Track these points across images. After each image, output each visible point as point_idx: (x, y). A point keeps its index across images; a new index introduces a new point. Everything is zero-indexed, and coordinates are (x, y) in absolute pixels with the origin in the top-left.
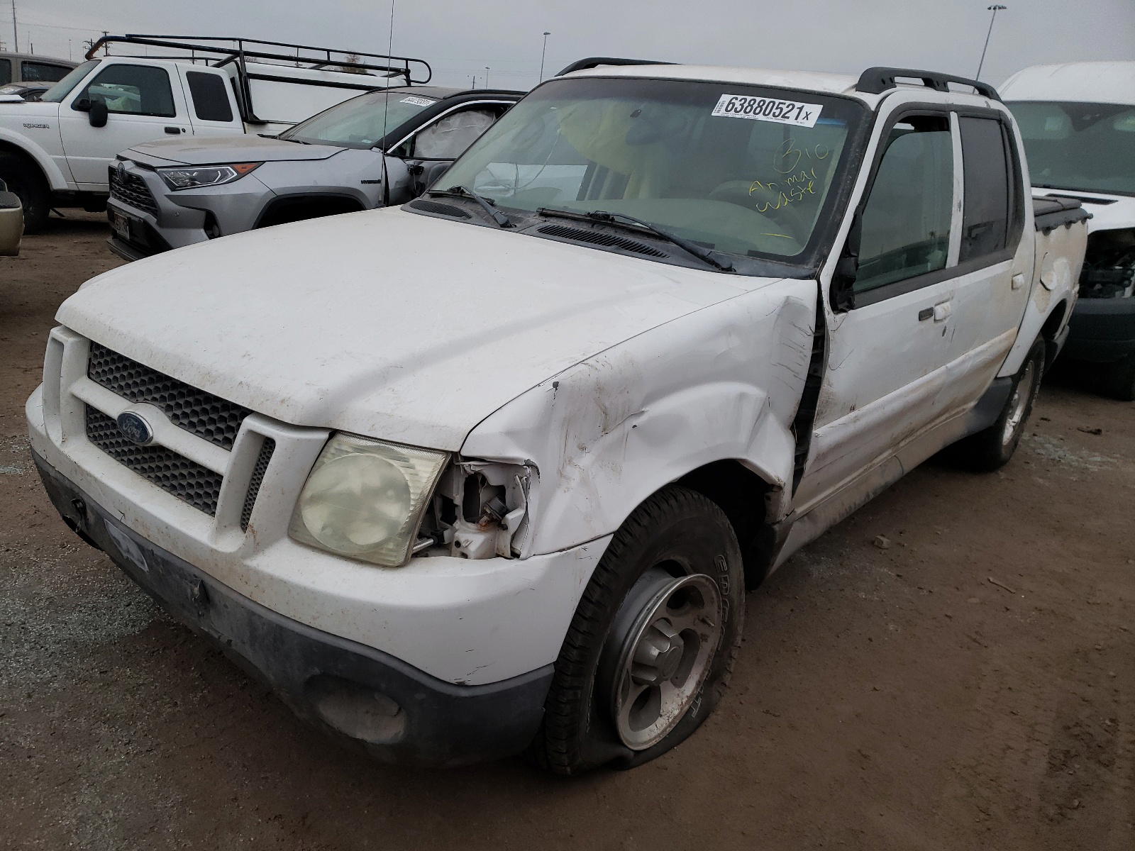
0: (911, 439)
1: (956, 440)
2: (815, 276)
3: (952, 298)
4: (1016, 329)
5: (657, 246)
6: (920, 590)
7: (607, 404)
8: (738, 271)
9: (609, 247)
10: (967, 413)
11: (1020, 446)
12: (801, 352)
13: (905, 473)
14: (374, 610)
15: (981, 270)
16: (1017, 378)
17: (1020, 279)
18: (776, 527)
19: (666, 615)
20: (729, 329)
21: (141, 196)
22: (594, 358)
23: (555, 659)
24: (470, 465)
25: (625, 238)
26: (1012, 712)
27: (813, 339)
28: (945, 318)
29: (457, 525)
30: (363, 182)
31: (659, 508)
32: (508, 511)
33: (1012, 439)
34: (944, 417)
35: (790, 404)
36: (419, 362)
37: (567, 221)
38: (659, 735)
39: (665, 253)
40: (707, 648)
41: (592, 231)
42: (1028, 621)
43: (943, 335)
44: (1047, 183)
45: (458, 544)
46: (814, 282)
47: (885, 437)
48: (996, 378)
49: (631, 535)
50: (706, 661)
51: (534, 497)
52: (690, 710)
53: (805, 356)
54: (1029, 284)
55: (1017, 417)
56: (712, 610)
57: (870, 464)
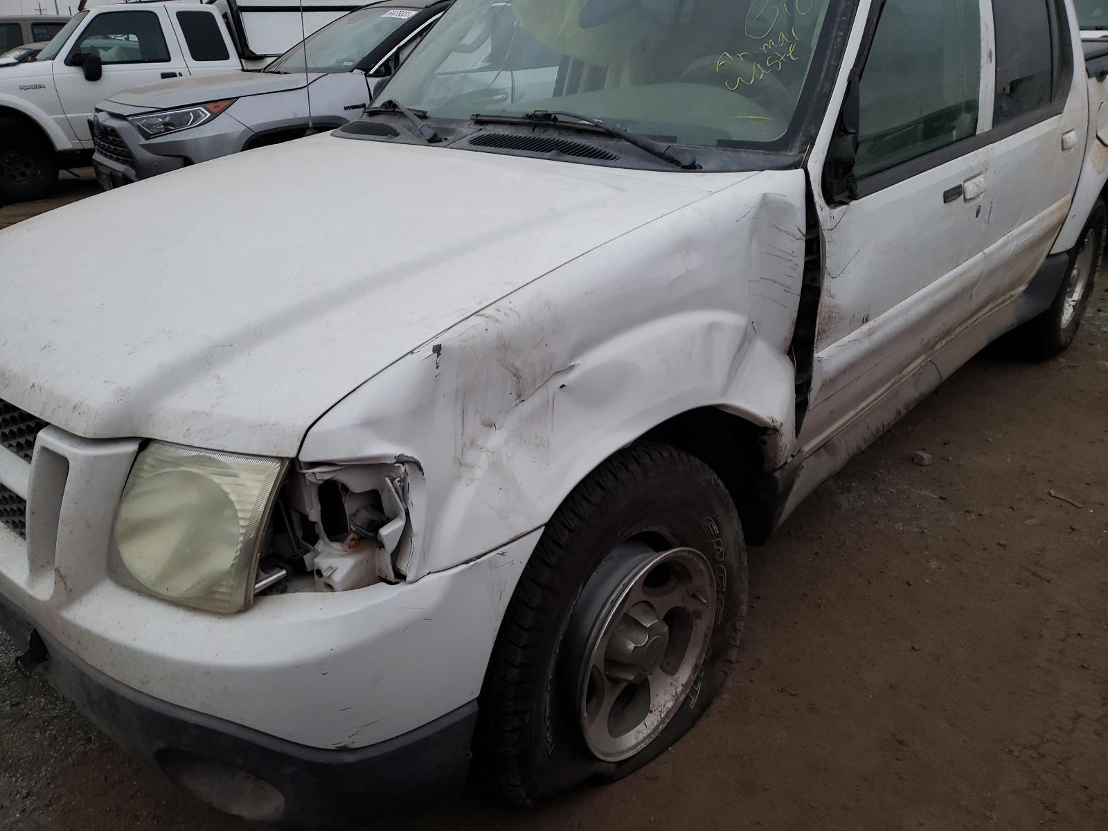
0: (948, 339)
1: (1004, 332)
2: (802, 164)
3: (986, 170)
4: (1070, 196)
5: (607, 147)
6: (968, 514)
7: (518, 364)
8: (705, 167)
9: (548, 154)
10: (1016, 299)
11: (1083, 325)
12: (790, 260)
13: (944, 378)
14: (209, 673)
15: (1021, 132)
16: (1073, 253)
17: (1072, 137)
18: (778, 474)
19: (645, 598)
20: (685, 244)
21: (118, 148)
22: (494, 306)
23: (477, 694)
24: (314, 473)
25: (570, 140)
26: (1083, 667)
27: (804, 243)
28: (978, 196)
29: (320, 546)
30: (346, 108)
31: (615, 476)
32: (383, 524)
33: (1072, 320)
34: (987, 309)
35: (784, 325)
36: (255, 335)
37: (505, 127)
38: (649, 736)
39: (615, 154)
40: (702, 628)
41: (532, 136)
42: (1099, 542)
43: (977, 216)
44: (1099, 24)
45: (319, 573)
46: (801, 172)
47: (914, 345)
48: (1049, 256)
49: (579, 517)
50: (701, 642)
51: (418, 501)
52: (687, 699)
53: (796, 265)
54: (1083, 139)
55: (1077, 295)
56: (704, 581)
57: (898, 377)
